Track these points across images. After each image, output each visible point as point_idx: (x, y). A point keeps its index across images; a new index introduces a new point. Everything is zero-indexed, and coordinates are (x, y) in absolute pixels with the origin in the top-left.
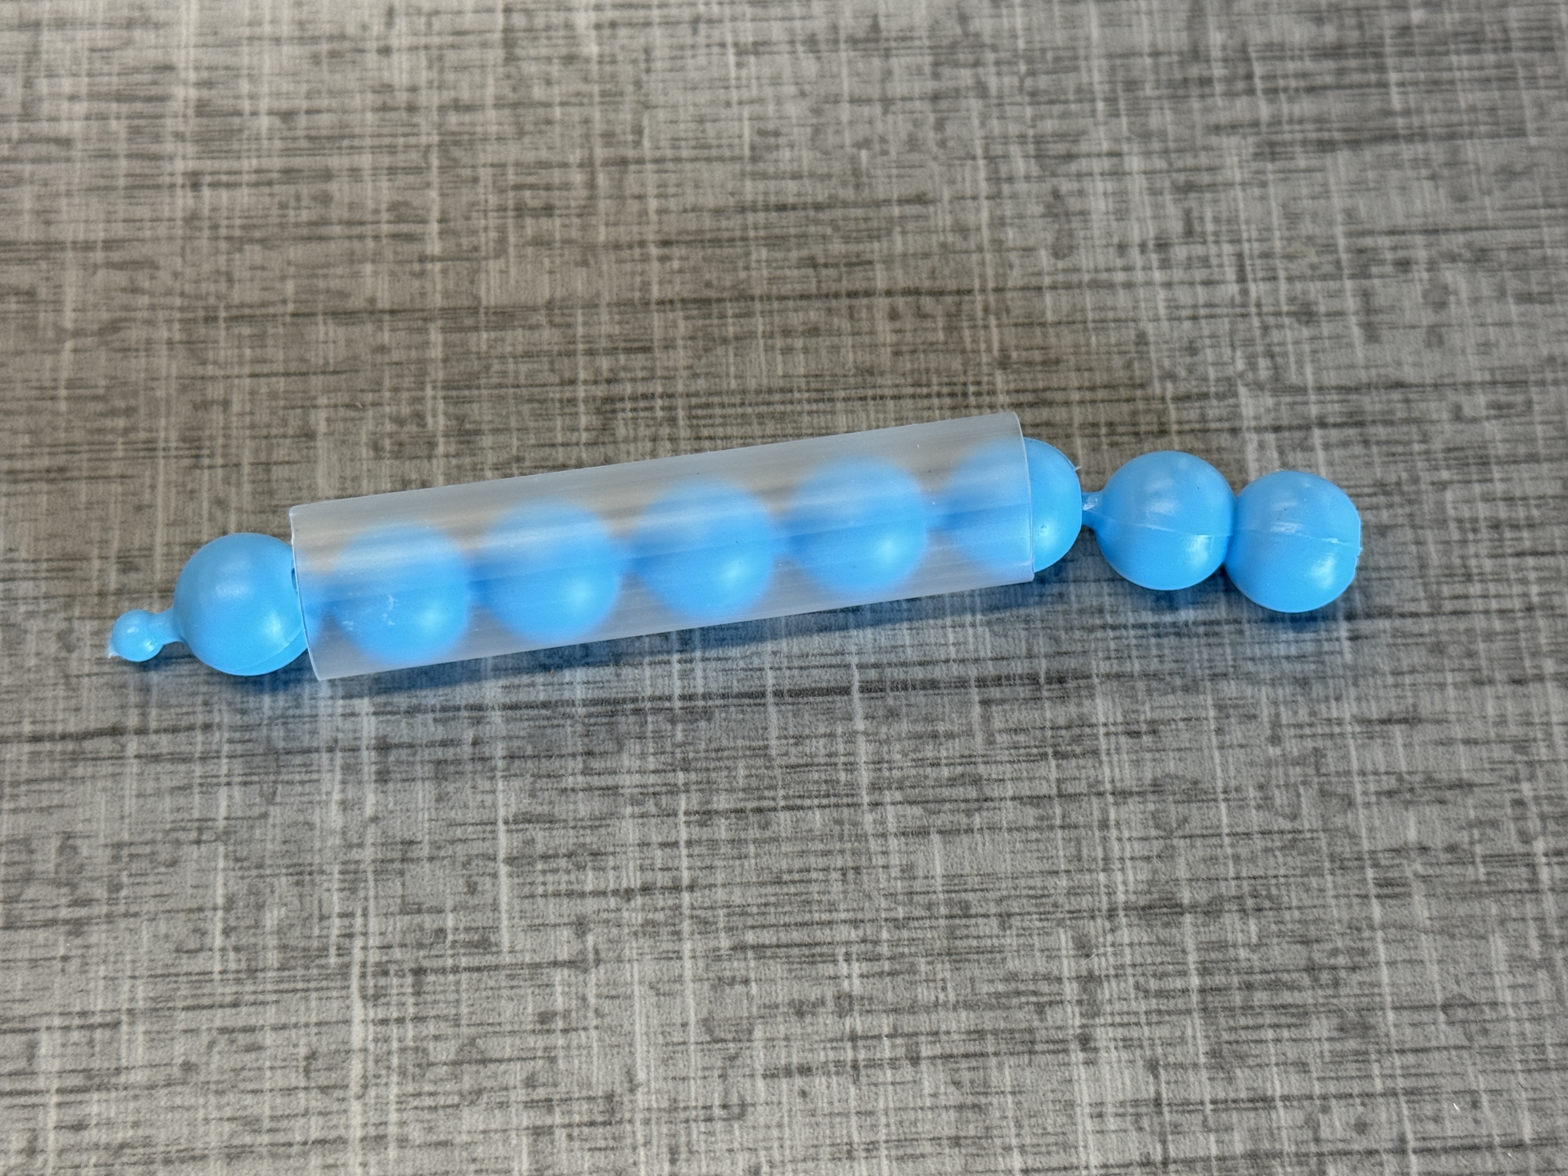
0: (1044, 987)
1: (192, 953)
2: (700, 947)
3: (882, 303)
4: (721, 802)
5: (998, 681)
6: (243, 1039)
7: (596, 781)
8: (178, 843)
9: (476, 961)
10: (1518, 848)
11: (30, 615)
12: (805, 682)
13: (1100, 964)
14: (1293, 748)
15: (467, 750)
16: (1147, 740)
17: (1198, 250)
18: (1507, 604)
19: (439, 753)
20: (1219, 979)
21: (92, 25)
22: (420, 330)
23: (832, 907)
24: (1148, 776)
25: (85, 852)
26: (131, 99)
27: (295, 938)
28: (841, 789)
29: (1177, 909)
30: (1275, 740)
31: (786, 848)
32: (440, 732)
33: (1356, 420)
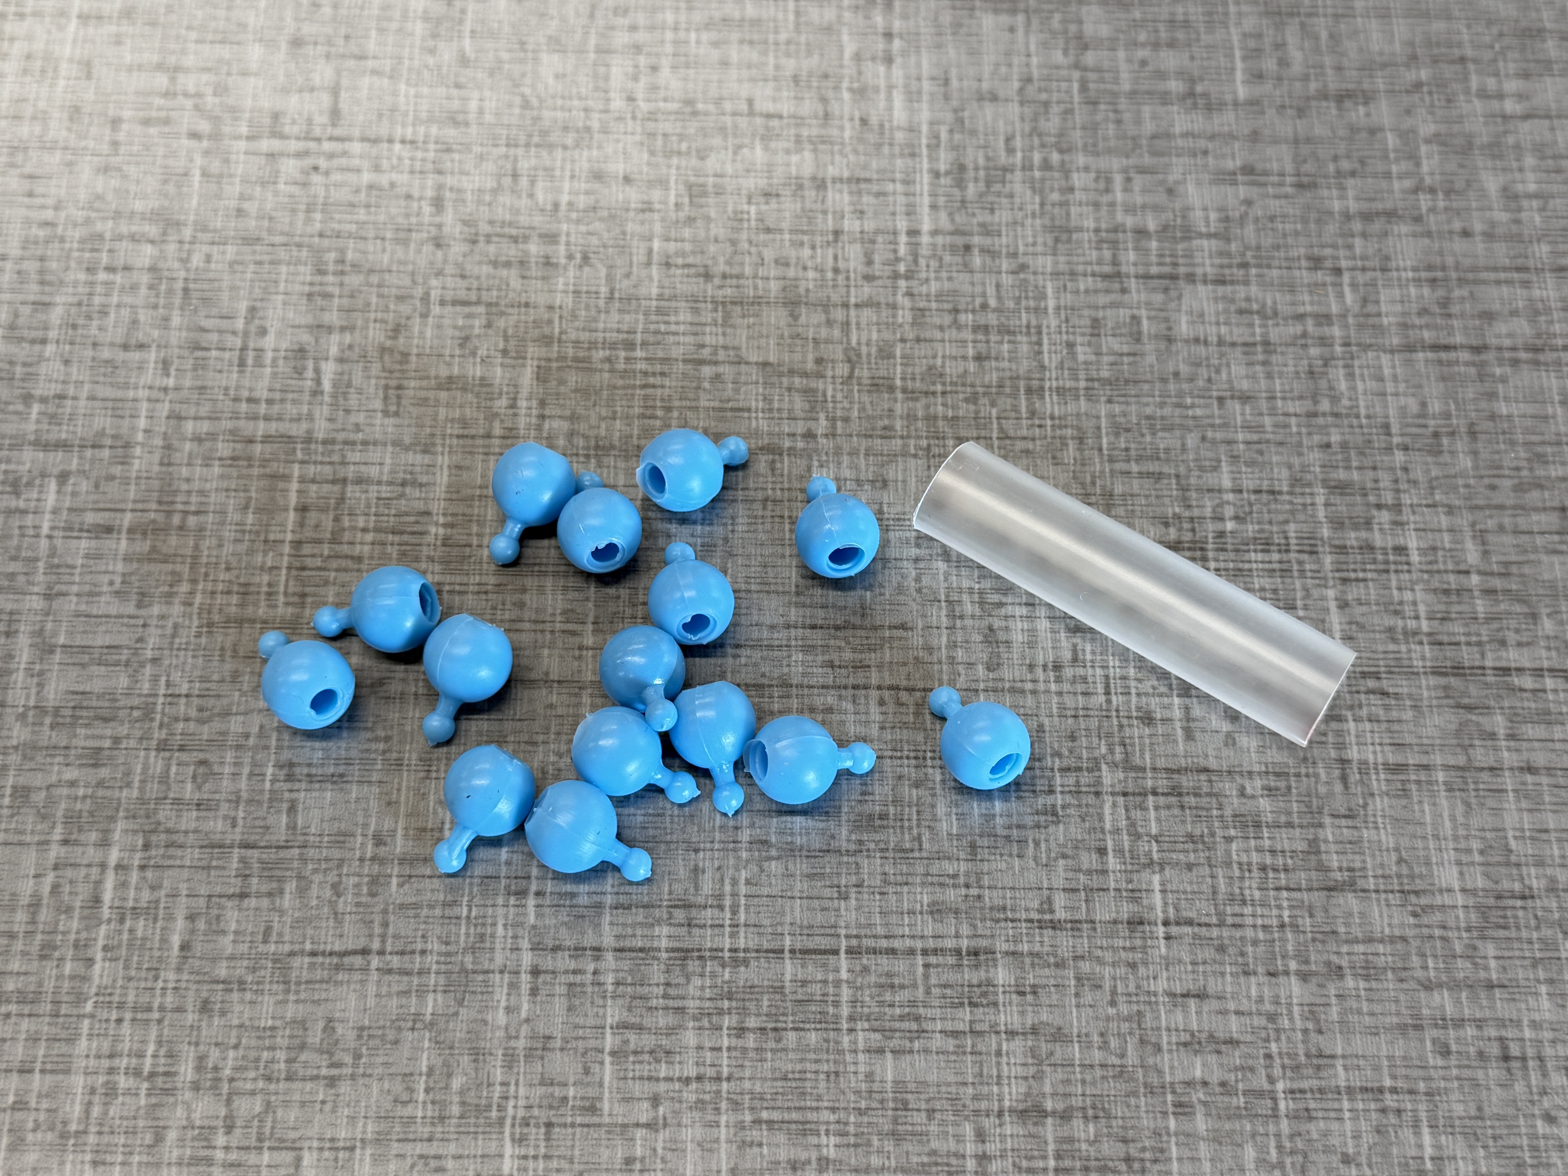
0: (953, 1161)
1: (404, 1103)
2: (732, 1119)
3: (874, 694)
4: (752, 1022)
5: (935, 951)
6: (433, 1163)
7: (671, 1003)
8: (400, 1029)
9: (587, 1120)
10: (1266, 1086)
11: (315, 871)
12: (810, 944)
13: (992, 1148)
14: (1124, 1009)
15: (589, 977)
16: (1029, 998)
17: (1080, 671)
18: (1267, 922)
19: (571, 978)
20: (1067, 1163)
21: (379, 483)
22: (576, 695)
23: (819, 1098)
24: (1029, 1022)
25: (340, 1031)
26: (402, 533)
27: (471, 1098)
28: (830, 1018)
29: (1043, 1114)
30: (1113, 1003)
31: (791, 1055)
32: (572, 965)
33: (1176, 791)
